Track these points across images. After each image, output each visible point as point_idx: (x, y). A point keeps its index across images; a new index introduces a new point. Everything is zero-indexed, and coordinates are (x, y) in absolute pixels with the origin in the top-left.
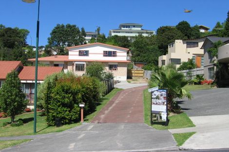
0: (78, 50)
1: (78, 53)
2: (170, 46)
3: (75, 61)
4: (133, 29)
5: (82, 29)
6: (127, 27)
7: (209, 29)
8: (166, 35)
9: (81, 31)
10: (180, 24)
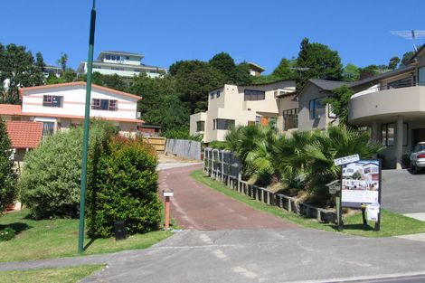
0: (42, 95)
1: (41, 101)
2: (212, 95)
3: (35, 117)
4: (126, 62)
5: (39, 55)
6: (113, 59)
7: (263, 71)
8: (196, 76)
9: (35, 58)
10: (216, 58)
